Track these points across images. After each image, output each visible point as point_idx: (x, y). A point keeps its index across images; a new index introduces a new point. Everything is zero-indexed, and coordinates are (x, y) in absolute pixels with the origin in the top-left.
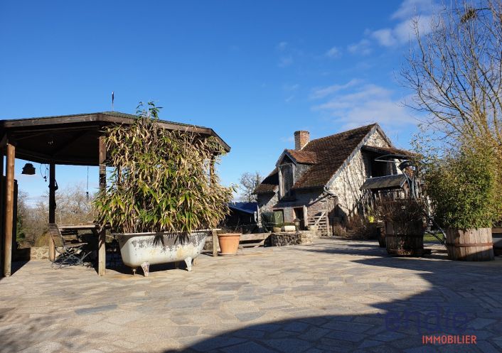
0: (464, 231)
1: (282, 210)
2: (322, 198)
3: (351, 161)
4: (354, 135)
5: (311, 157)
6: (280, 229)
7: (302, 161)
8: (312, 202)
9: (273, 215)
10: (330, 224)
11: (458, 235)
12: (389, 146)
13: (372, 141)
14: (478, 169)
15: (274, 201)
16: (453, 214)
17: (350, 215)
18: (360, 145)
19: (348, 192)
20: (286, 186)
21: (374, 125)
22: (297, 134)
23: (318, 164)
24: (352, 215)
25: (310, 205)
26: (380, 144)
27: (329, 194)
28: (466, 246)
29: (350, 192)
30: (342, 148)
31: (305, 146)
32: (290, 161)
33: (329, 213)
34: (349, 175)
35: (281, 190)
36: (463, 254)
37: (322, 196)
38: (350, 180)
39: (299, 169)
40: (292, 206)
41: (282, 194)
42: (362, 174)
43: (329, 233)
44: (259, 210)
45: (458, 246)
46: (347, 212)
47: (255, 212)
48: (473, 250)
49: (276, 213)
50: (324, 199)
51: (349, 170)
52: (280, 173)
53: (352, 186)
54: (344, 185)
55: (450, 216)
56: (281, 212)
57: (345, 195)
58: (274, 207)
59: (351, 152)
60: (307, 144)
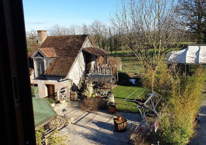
1: (37, 85)
2: (64, 81)
5: (52, 51)
7: (49, 57)
9: (33, 90)
12: (93, 46)
13: (86, 45)
15: (31, 78)
18: (81, 49)
21: (87, 35)
23: (58, 58)
25: (60, 81)
26: (89, 46)
27: (68, 79)
31: (44, 40)
32: (42, 56)
35: (35, 72)
39: (48, 61)
40: (44, 83)
43: (69, 100)
49: (35, 88)
53: (79, 72)
57: (75, 77)
59: (78, 53)
60: (45, 38)
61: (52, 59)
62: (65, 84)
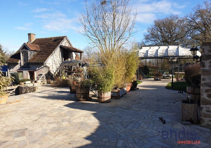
0: (104, 93)
1: (22, 72)
2: (43, 67)
3: (56, 52)
4: (57, 40)
5: (37, 47)
6: (23, 83)
7: (33, 50)
8: (37, 69)
9: (18, 74)
10: (46, 79)
11: (102, 95)
12: (71, 46)
13: (64, 43)
14: (110, 74)
15: (17, 67)
16: (101, 88)
17: (54, 75)
18: (59, 45)
19: (54, 65)
20: (24, 60)
21: (65, 36)
22: (29, 35)
23: (41, 51)
24: (55, 74)
25: (37, 70)
26: (67, 45)
27: (46, 66)
28: (104, 98)
29: (55, 65)
30: (51, 45)
31: (33, 41)
32: (27, 49)
33: (46, 74)
34: (55, 57)
35: (21, 62)
36: (103, 101)
37: (43, 66)
38: (55, 60)
39: (32, 53)
40: (28, 70)
41: (22, 64)
42: (60, 57)
43: (46, 83)
44: (8, 71)
45: (101, 98)
46: (53, 74)
47: (7, 72)
48: (106, 99)
49: (19, 73)
50: (44, 68)
51: (54, 55)
52: (21, 54)
53: (56, 62)
54: (52, 62)
55: (100, 89)
56: (22, 73)
57: (52, 66)
58: (18, 70)
59: (56, 48)
60: (34, 40)
61: (36, 53)
62: (43, 70)
